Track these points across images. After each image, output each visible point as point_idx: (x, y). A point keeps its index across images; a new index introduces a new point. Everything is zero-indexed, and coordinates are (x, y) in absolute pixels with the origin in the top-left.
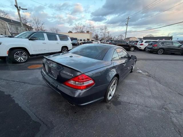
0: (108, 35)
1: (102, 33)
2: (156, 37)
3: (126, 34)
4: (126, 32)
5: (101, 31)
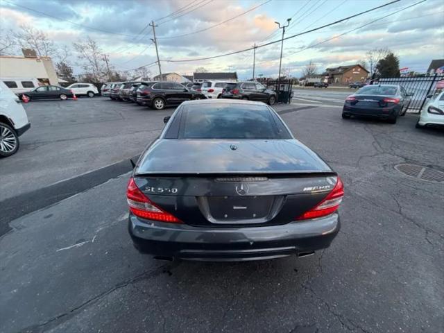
0: (106, 65)
1: (85, 61)
2: (214, 74)
3: (159, 65)
4: (159, 61)
5: (80, 54)
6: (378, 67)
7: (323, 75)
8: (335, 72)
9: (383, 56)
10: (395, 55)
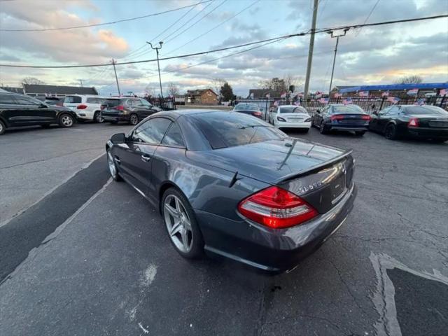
6: (221, 92)
7: (186, 96)
8: (194, 94)
9: (223, 84)
10: (229, 84)
